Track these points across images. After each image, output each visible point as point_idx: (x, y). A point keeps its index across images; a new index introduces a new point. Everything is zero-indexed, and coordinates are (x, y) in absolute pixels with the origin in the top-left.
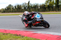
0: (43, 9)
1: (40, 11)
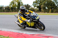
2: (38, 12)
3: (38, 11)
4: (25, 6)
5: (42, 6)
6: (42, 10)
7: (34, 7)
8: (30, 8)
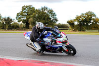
2: (24, 30)
3: (24, 27)
4: (5, 20)
5: (31, 20)
6: (30, 26)
7: (19, 21)
8: (13, 23)
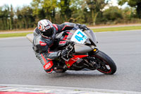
0: (27, 20)
1: (18, 27)
